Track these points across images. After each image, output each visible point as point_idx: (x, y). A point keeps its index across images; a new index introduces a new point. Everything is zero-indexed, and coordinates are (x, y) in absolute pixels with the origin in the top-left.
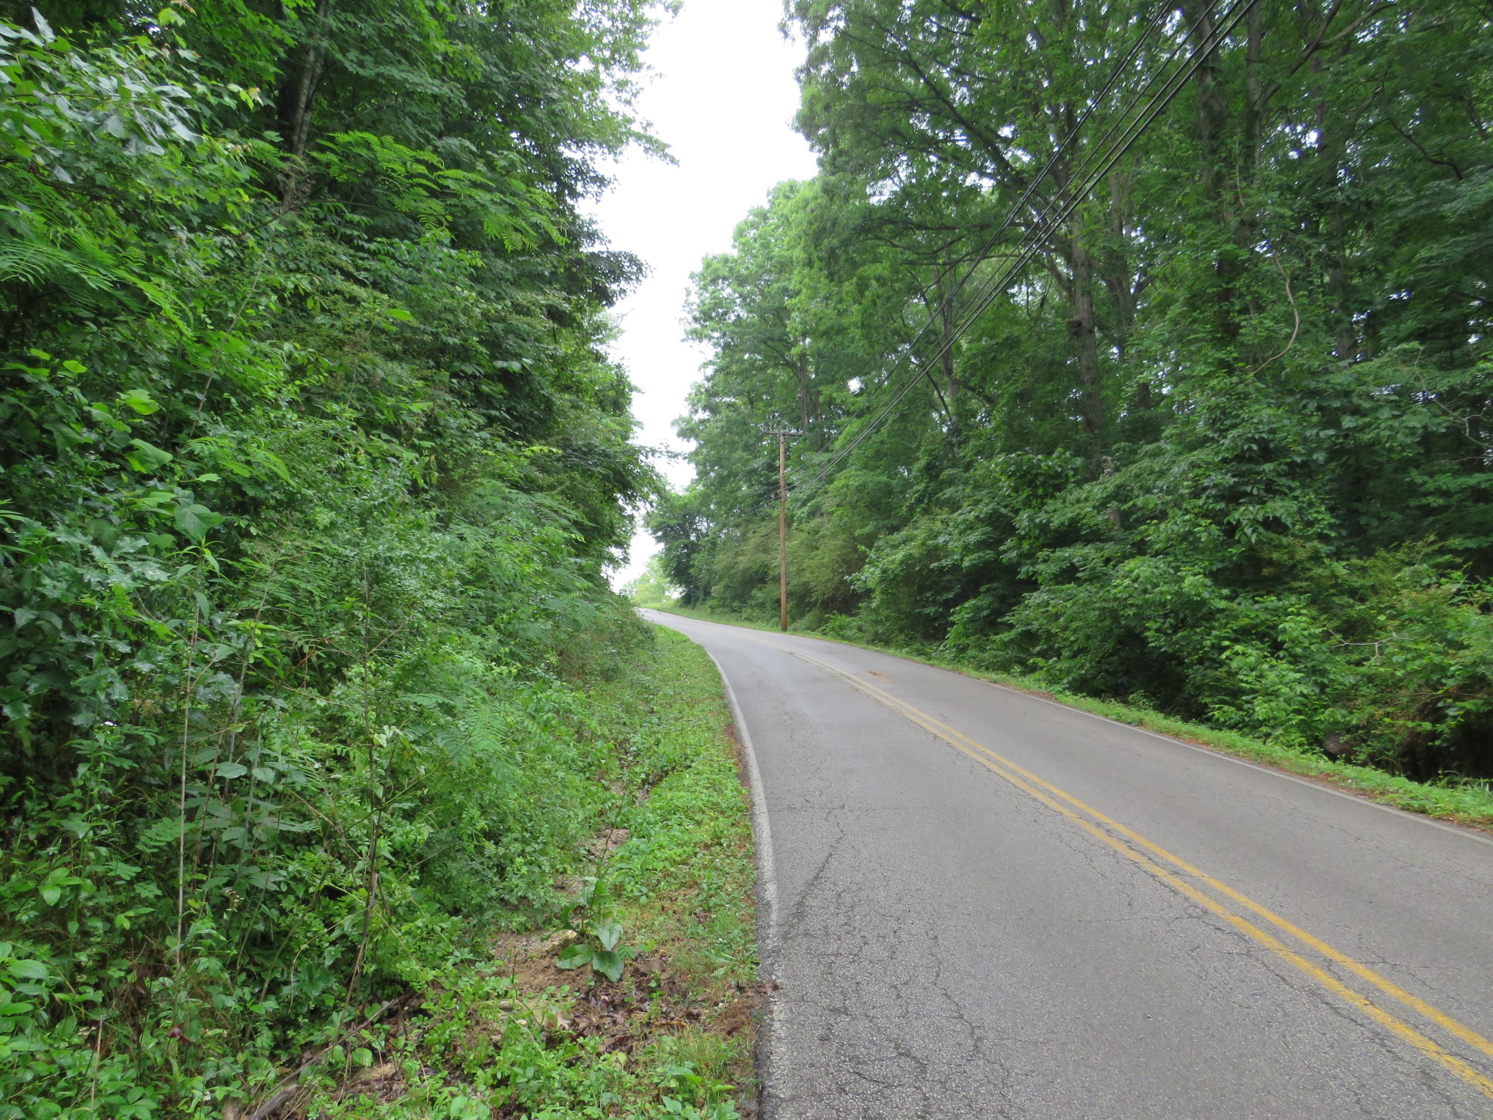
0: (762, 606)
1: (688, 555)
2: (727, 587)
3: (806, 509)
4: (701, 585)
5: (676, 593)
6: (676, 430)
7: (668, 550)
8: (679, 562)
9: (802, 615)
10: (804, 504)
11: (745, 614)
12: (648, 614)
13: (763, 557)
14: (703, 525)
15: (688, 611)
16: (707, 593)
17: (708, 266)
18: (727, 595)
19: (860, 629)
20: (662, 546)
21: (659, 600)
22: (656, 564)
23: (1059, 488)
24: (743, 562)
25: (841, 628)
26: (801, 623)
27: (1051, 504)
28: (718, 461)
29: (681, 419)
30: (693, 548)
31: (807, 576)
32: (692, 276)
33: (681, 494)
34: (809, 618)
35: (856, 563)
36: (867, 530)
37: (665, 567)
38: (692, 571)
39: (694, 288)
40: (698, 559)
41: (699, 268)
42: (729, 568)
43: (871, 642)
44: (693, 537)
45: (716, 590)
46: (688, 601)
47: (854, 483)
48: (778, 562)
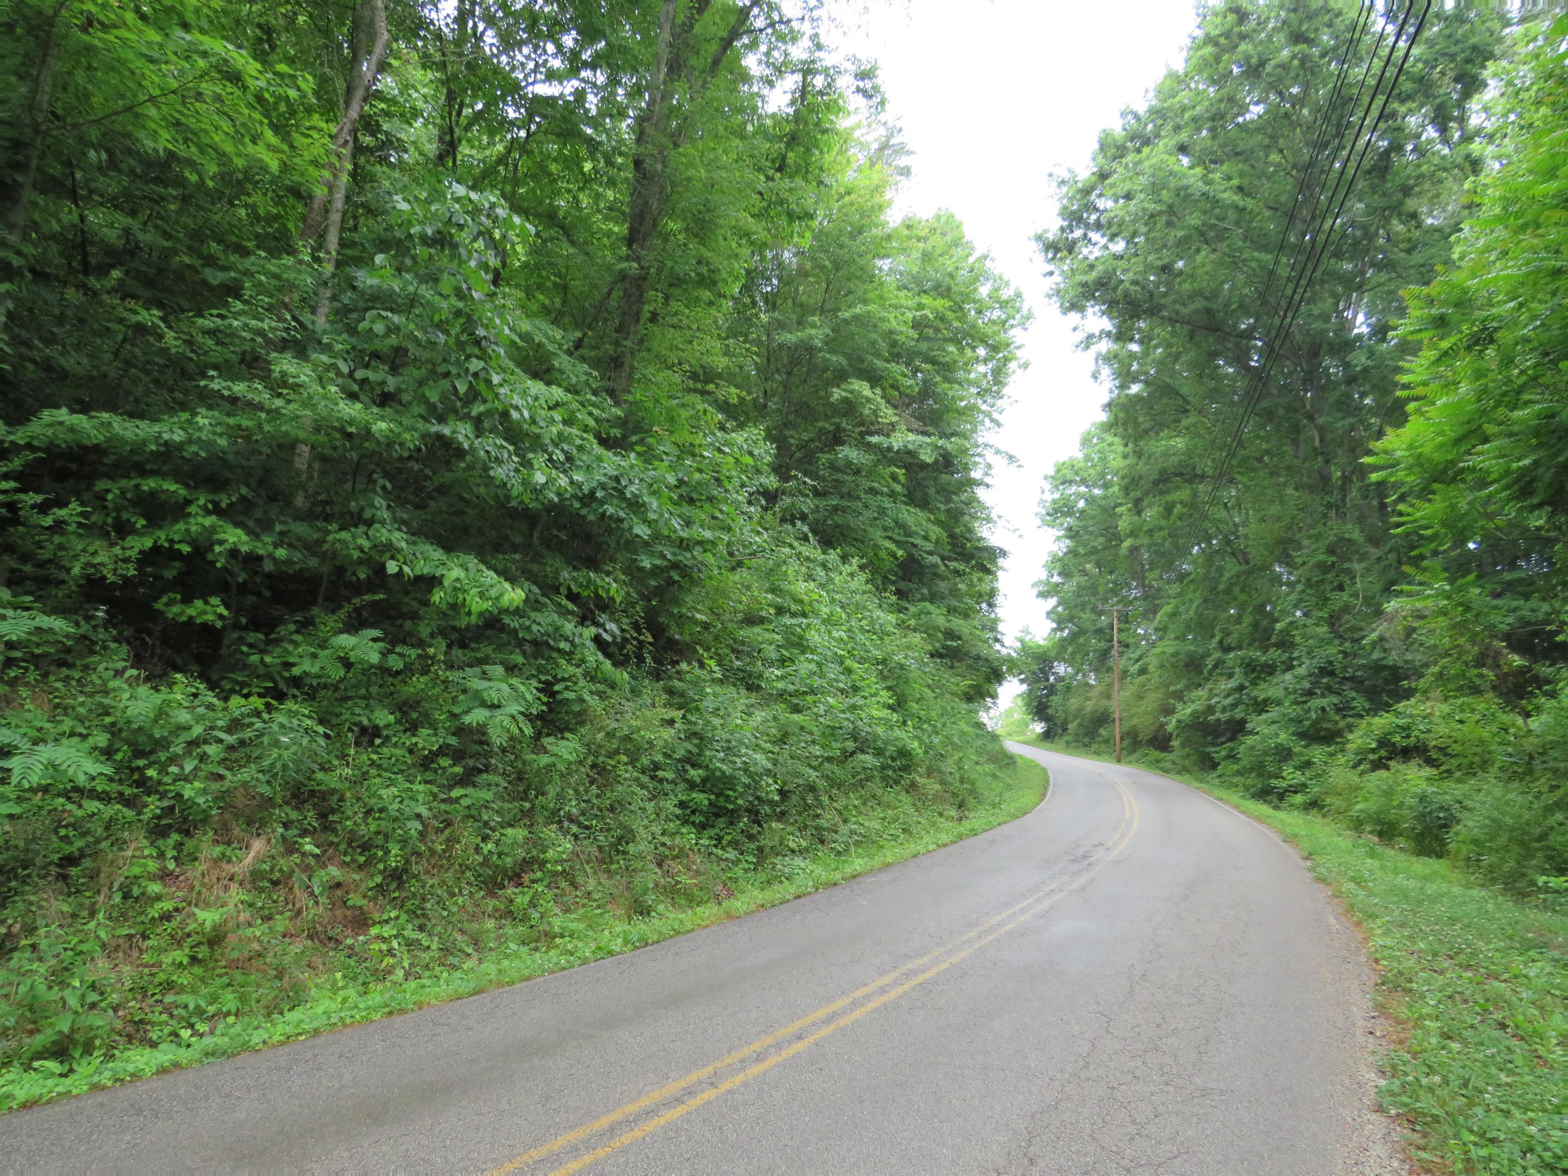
0: (1107, 742)
1: (1047, 696)
2: (1080, 725)
3: (1137, 667)
4: (1059, 722)
5: (1039, 728)
6: (1035, 592)
7: (1030, 691)
8: (1040, 703)
9: (1134, 751)
10: (1137, 661)
11: (1094, 747)
12: (1012, 746)
13: (1104, 702)
14: (1061, 669)
15: (1047, 745)
16: (1065, 730)
17: (1058, 471)
18: (1080, 732)
19: (1174, 763)
20: (1024, 687)
21: (1023, 733)
22: (1020, 702)
23: (1271, 674)
24: (1090, 705)
25: (1157, 761)
26: (1134, 757)
27: (1263, 685)
28: (1071, 619)
29: (1040, 582)
30: (1052, 690)
31: (1135, 721)
32: (1046, 478)
33: (1041, 643)
34: (1140, 752)
35: (1169, 711)
36: (1179, 687)
37: (1028, 705)
38: (1049, 711)
39: (1047, 486)
40: (1055, 700)
41: (1051, 472)
42: (1081, 709)
43: (1179, 773)
44: (1052, 679)
45: (1072, 727)
46: (1047, 736)
47: (1170, 650)
48: (1115, 706)
